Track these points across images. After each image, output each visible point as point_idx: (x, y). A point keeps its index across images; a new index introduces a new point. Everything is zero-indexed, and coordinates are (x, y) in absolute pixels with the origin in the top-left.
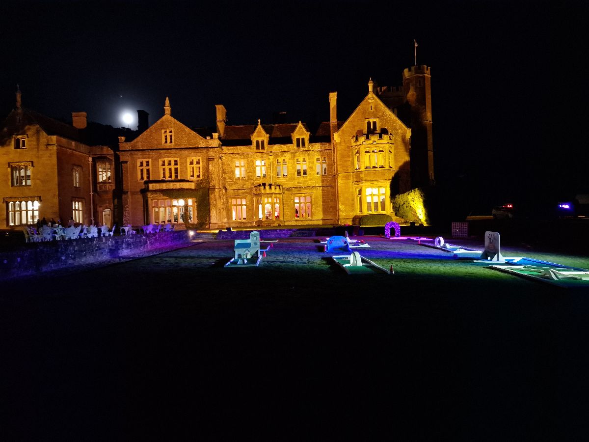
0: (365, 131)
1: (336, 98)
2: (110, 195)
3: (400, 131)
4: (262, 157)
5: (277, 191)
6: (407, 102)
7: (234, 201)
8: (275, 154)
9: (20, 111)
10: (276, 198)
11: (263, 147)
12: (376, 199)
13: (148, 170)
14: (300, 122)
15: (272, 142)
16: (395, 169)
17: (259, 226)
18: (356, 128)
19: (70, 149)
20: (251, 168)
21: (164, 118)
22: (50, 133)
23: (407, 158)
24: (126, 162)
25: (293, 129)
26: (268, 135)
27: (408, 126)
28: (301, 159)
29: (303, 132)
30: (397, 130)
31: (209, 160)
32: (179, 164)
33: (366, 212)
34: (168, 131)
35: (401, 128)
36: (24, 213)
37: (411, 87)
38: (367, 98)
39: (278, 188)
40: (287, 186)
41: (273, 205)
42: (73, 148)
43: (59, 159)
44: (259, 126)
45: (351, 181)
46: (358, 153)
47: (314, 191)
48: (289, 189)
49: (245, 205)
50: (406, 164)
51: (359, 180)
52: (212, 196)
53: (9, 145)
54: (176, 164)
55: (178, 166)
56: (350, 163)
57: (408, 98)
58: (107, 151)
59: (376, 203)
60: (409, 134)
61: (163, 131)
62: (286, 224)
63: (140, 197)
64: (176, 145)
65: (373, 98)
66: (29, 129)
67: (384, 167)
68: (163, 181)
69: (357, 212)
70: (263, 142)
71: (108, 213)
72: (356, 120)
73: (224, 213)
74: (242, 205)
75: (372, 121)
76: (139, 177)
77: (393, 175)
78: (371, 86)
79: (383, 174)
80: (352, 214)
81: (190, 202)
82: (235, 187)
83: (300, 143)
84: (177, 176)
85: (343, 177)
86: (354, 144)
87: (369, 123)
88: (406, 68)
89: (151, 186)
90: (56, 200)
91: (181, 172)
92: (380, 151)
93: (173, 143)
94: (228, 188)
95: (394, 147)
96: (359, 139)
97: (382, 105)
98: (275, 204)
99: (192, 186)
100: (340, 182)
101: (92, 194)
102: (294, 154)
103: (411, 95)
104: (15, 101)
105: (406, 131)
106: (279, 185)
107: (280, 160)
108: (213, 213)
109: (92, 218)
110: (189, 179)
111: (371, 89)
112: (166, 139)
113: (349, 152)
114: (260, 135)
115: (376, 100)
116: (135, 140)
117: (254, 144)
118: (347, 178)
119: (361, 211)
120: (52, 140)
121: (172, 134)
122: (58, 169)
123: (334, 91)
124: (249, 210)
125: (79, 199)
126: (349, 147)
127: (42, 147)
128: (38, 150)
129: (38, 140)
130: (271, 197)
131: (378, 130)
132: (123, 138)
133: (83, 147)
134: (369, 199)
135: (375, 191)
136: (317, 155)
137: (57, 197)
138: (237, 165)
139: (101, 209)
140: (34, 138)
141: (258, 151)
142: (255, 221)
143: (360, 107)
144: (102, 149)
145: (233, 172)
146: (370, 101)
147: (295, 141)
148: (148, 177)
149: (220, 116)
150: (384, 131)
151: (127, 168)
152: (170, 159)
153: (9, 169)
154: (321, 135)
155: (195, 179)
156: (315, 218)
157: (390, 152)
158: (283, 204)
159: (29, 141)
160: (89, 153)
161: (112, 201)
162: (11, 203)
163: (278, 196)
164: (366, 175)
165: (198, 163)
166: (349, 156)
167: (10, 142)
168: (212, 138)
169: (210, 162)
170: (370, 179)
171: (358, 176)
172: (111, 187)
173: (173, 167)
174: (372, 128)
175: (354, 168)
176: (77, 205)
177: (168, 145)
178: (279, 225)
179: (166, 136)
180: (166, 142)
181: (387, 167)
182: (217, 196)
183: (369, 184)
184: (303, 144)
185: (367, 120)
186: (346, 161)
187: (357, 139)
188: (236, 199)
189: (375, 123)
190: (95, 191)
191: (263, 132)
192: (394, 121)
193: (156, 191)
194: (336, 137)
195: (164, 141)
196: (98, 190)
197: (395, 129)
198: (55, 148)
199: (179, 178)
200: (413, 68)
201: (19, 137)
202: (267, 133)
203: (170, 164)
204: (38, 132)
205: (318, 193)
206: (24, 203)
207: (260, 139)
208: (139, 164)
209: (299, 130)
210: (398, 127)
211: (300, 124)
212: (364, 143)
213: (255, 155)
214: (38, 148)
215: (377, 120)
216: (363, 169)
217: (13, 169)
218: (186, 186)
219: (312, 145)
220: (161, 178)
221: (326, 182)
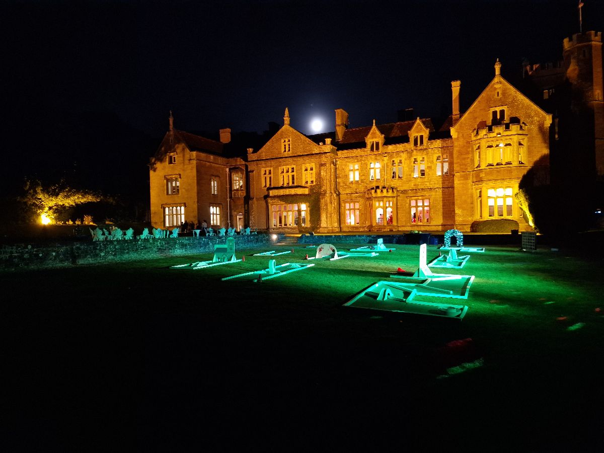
0: (489, 122)
1: (459, 88)
2: (242, 202)
3: (536, 118)
4: (376, 159)
5: (390, 194)
6: (567, 79)
7: (347, 206)
8: (390, 155)
9: (172, 133)
10: (389, 201)
11: (377, 149)
12: (500, 202)
13: (270, 178)
14: (418, 118)
15: (388, 141)
16: (529, 165)
17: (370, 231)
18: (477, 119)
19: (209, 162)
20: (364, 172)
21: (284, 127)
22: (192, 150)
23: (546, 151)
24: (253, 171)
25: (410, 127)
26: (383, 136)
27: (548, 112)
28: (419, 158)
29: (421, 129)
30: (532, 117)
31: (322, 165)
32: (295, 171)
33: (486, 217)
34: (287, 140)
35: (537, 114)
36: (175, 216)
37: (572, 60)
38: (492, 83)
39: (390, 191)
40: (402, 189)
41: (385, 208)
42: (211, 161)
43: (198, 171)
44: (374, 127)
45: (470, 181)
46: (479, 148)
47: (433, 193)
48: (404, 192)
49: (358, 209)
50: (543, 158)
51: (480, 180)
52: (322, 201)
53: (165, 161)
54: (293, 171)
55: (294, 173)
56: (469, 160)
57: (568, 75)
58: (240, 162)
59: (500, 207)
60: (548, 120)
61: (283, 141)
62: (400, 229)
63: (263, 202)
64: (293, 153)
65: (500, 83)
66: (178, 147)
67: (511, 164)
68: (282, 188)
69: (477, 217)
70: (377, 144)
71: (242, 217)
72: (480, 109)
73: (335, 217)
74: (354, 209)
75: (498, 109)
76: (264, 184)
77: (525, 172)
78: (498, 68)
79: (510, 171)
80: (471, 220)
81: (304, 207)
82: (348, 191)
83: (418, 141)
84: (293, 183)
85: (461, 176)
86: (475, 139)
87: (495, 113)
88: (565, 38)
89: (272, 193)
90: (196, 206)
91: (297, 178)
92: (506, 145)
93: (291, 152)
94: (341, 191)
95: (528, 138)
96: (480, 132)
97: (512, 90)
98: (387, 207)
99: (306, 191)
100: (457, 182)
101: (228, 200)
102: (410, 153)
103: (572, 70)
104: (169, 124)
105: (545, 118)
106: (393, 188)
107: (397, 161)
108: (323, 217)
109: (229, 221)
110: (303, 185)
111: (497, 72)
112: (285, 148)
113: (469, 147)
114: (375, 136)
115: (504, 85)
116: (260, 151)
117: (369, 146)
118: (466, 178)
119: (481, 216)
120: (193, 155)
121: (290, 143)
122: (197, 179)
123: (455, 80)
124: (362, 214)
125: (215, 204)
126: (468, 143)
127: (187, 162)
128: (184, 165)
129: (184, 156)
130: (383, 201)
131: (507, 120)
132: (251, 150)
133: (221, 160)
134: (491, 202)
135: (501, 192)
136: (438, 153)
137: (196, 203)
138: (352, 168)
139: (236, 213)
140: (181, 155)
141: (372, 153)
142: (367, 225)
143: (483, 94)
144: (236, 161)
145: (347, 176)
146: (497, 86)
147: (412, 140)
148: (270, 185)
149: (340, 120)
150: (515, 120)
151: (253, 176)
152: (288, 166)
153: (165, 181)
154: (440, 131)
155: (309, 184)
156: (433, 223)
157: (520, 144)
158: (397, 208)
159: (178, 157)
160: (226, 165)
161: (243, 206)
162: (167, 209)
163: (391, 199)
164: (487, 174)
165: (312, 169)
166: (468, 153)
167: (166, 159)
168: (324, 143)
169: (322, 168)
170: (492, 178)
171: (477, 176)
172: (242, 194)
173: (290, 174)
174: (498, 117)
175: (474, 166)
176: (213, 210)
177: (286, 154)
178: (391, 231)
179: (285, 145)
180: (285, 151)
181: (515, 164)
182: (328, 200)
183: (491, 184)
184: (422, 142)
185: (493, 110)
186: (464, 159)
187: (477, 133)
188: (350, 203)
189: (502, 112)
190: (231, 197)
191: (378, 133)
192: (528, 107)
193: (275, 197)
194: (453, 132)
195: (283, 150)
196: (233, 196)
197: (529, 116)
198: (194, 162)
199: (295, 184)
200: (575, 37)
201: (172, 154)
202: (382, 133)
203: (288, 172)
204: (183, 149)
205: (438, 195)
206: (179, 208)
207: (375, 140)
208: (263, 172)
209: (417, 127)
210: (533, 114)
211: (418, 121)
212: (486, 136)
213: (369, 158)
214: (184, 163)
215: (505, 108)
216: (483, 166)
217: (168, 180)
218: (299, 191)
219: (432, 143)
220: (281, 185)
221: (447, 183)
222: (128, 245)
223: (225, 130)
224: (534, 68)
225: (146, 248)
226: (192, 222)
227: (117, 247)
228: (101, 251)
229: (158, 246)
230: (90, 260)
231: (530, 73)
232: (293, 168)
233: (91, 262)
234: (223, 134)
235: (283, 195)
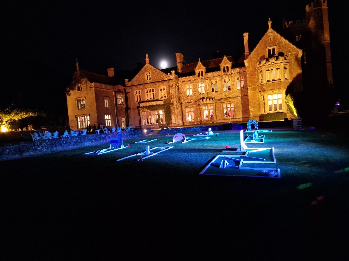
0: (267, 56)
1: (247, 37)
2: (124, 111)
3: (293, 52)
4: (202, 82)
5: (211, 101)
6: (309, 29)
7: (186, 110)
8: (210, 79)
9: (78, 72)
10: (211, 106)
11: (202, 75)
12: (275, 102)
13: (140, 96)
14: (225, 56)
15: (208, 71)
16: (291, 80)
17: (200, 124)
18: (260, 55)
19: (102, 88)
20: (195, 89)
21: (146, 65)
22: (91, 82)
23: (300, 71)
24: (129, 93)
25: (220, 62)
26: (205, 67)
27: (300, 48)
28: (227, 80)
29: (227, 62)
30: (291, 52)
31: (170, 86)
32: (154, 91)
33: (268, 111)
34: (148, 73)
35: (294, 50)
36: (84, 122)
37: (311, 18)
38: (267, 33)
39: (211, 100)
40: (218, 98)
41: (209, 110)
42: (104, 88)
43: (96, 94)
44: (199, 62)
45: (257, 91)
46: (261, 71)
47: (236, 100)
48: (219, 100)
49: (193, 112)
50: (299, 75)
51: (263, 91)
52: (172, 108)
53: (75, 89)
54: (153, 91)
55: (154, 92)
56: (256, 79)
57: (309, 27)
58: (121, 87)
59: (275, 106)
60: (300, 53)
61: (146, 73)
62: (218, 122)
63: (137, 111)
64: (152, 80)
65: (272, 32)
66: (83, 81)
67: (280, 80)
68: (147, 101)
69: (262, 112)
70: (202, 72)
71: (124, 120)
72: (260, 49)
73: (180, 117)
74: (191, 112)
75: (271, 48)
76: (136, 100)
77: (288, 84)
78: (270, 24)
79: (280, 84)
80: (259, 114)
81: (161, 112)
82: (186, 101)
83: (226, 70)
84: (154, 98)
85: (252, 89)
86: (259, 66)
87: (269, 50)
88: (307, 5)
89: (142, 105)
90: (96, 115)
91: (156, 95)
92: (277, 69)
93: (151, 80)
94: (183, 102)
95: (289, 64)
96: (261, 62)
97: (279, 36)
98: (210, 110)
99: (162, 103)
100: (250, 92)
101: (116, 110)
102: (221, 76)
103: (312, 24)
104: (76, 67)
105: (299, 52)
106: (212, 98)
107: (214, 82)
108: (173, 118)
109: (117, 123)
110: (160, 99)
111: (270, 26)
112: (148, 78)
113: (255, 72)
114: (200, 68)
115: (274, 34)
116: (133, 80)
117: (197, 74)
118: (255, 89)
119: (265, 111)
120: (92, 85)
121: (150, 74)
122: (96, 99)
123: (245, 32)
124: (195, 114)
125: (108, 114)
126: (255, 69)
127: (89, 89)
128: (87, 91)
129: (87, 85)
130: (207, 106)
131: (276, 54)
132: (127, 80)
133: (109, 87)
134: (270, 103)
135: (275, 96)
136: (238, 75)
137: (96, 114)
138: (188, 88)
139: (121, 118)
140: (85, 85)
141: (199, 78)
142: (199, 121)
143: (262, 40)
144: (119, 87)
145: (185, 93)
146: (270, 35)
147: (222, 69)
148: (140, 100)
149: (179, 60)
150: (281, 54)
151: (130, 95)
152: (150, 89)
153: (76, 101)
154: (238, 63)
155: (163, 99)
156: (237, 117)
157: (285, 68)
158: (215, 110)
159: (83, 86)
160: (113, 90)
161: (125, 114)
162: (79, 118)
163: (211, 104)
164: (267, 86)
165: (164, 89)
166: (255, 75)
167: (76, 88)
168: (171, 74)
169: (171, 88)
170: (270, 88)
171: (261, 88)
172: (124, 106)
173: (152, 93)
174: (272, 53)
175: (259, 82)
176: (107, 117)
177: (149, 81)
178: (213, 123)
179: (147, 76)
180: (148, 79)
181: (283, 79)
182: (175, 107)
183: (270, 92)
184: (228, 70)
185: (268, 48)
186: (253, 78)
187: (260, 63)
188: (188, 108)
189: (274, 50)
190: (117, 109)
191: (202, 66)
192: (288, 46)
193: (143, 107)
194: (246, 63)
195: (146, 79)
196: (118, 108)
197: (289, 51)
198: (94, 89)
199: (155, 99)
200: (312, 4)
201: (79, 85)
202: (204, 66)
203: (150, 92)
204: (86, 82)
205: (239, 100)
206: (86, 117)
207: (200, 70)
208: (135, 93)
209: (224, 61)
210: (291, 50)
211: (225, 58)
212: (265, 65)
213: (198, 81)
214: (87, 90)
215: (275, 47)
216: (264, 82)
217: (78, 101)
218: (158, 103)
219: (234, 70)
220: (146, 100)
221: (243, 93)
222: (55, 142)
223: (111, 69)
224: (290, 24)
225: (67, 143)
226: (94, 125)
227: (48, 143)
228: (38, 146)
229: (74, 141)
230: (31, 153)
231: (288, 26)
232: (153, 90)
233: (32, 154)
234: (110, 71)
235: (148, 106)
